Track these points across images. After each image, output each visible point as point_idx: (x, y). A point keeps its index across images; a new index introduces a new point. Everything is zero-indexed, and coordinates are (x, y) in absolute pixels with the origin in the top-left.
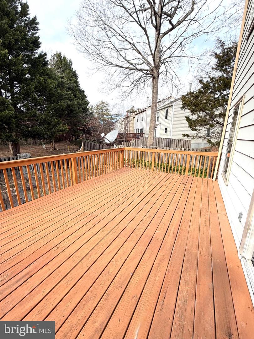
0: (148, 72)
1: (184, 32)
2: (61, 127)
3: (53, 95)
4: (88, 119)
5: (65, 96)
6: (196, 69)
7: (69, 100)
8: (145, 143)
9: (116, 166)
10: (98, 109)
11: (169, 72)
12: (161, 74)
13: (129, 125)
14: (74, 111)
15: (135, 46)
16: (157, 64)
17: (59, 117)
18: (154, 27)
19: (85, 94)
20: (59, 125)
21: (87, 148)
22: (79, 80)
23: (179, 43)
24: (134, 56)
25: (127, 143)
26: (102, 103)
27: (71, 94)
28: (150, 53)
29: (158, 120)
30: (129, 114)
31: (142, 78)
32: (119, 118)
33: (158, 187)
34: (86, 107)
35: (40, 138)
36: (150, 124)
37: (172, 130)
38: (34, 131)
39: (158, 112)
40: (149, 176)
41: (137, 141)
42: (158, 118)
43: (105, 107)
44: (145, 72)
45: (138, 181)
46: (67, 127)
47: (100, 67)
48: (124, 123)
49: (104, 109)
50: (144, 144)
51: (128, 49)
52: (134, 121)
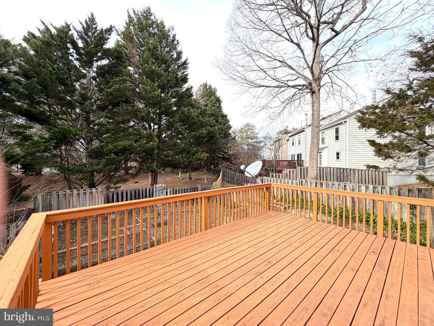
0: (305, 87)
1: (354, 35)
2: (199, 155)
3: (194, 123)
4: (229, 145)
5: (207, 122)
6: (381, 72)
7: (211, 126)
8: (304, 174)
9: (262, 205)
10: (242, 132)
11: (335, 83)
12: (324, 86)
13: (280, 150)
14: (214, 137)
15: (286, 63)
16: (316, 77)
17: (199, 144)
18: (310, 39)
19: (228, 118)
20: (197, 153)
21: (226, 179)
22: (222, 105)
23: (348, 48)
24: (286, 73)
25: (277, 174)
26: (248, 125)
27: (213, 120)
28: (306, 67)
29: (323, 142)
30: (280, 135)
31: (296, 95)
32: (268, 141)
33: (323, 252)
34: (228, 132)
35: (177, 167)
36: (311, 149)
37: (347, 155)
38: (173, 161)
39: (324, 132)
40: (308, 230)
41: (292, 172)
42: (323, 139)
43: (250, 129)
44: (300, 88)
45: (290, 235)
46: (205, 155)
47: (244, 91)
48: (274, 148)
49: (249, 131)
50: (302, 176)
51: (277, 68)
52: (289, 144)
